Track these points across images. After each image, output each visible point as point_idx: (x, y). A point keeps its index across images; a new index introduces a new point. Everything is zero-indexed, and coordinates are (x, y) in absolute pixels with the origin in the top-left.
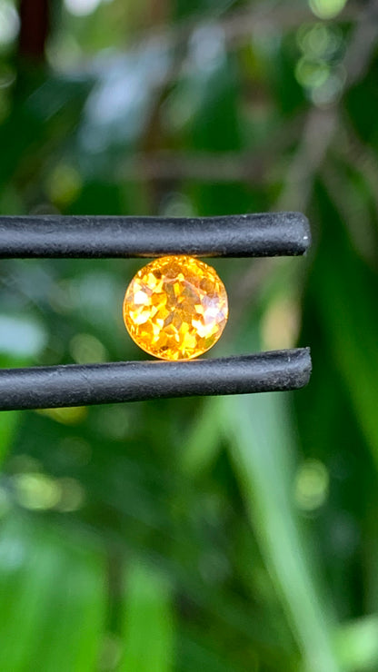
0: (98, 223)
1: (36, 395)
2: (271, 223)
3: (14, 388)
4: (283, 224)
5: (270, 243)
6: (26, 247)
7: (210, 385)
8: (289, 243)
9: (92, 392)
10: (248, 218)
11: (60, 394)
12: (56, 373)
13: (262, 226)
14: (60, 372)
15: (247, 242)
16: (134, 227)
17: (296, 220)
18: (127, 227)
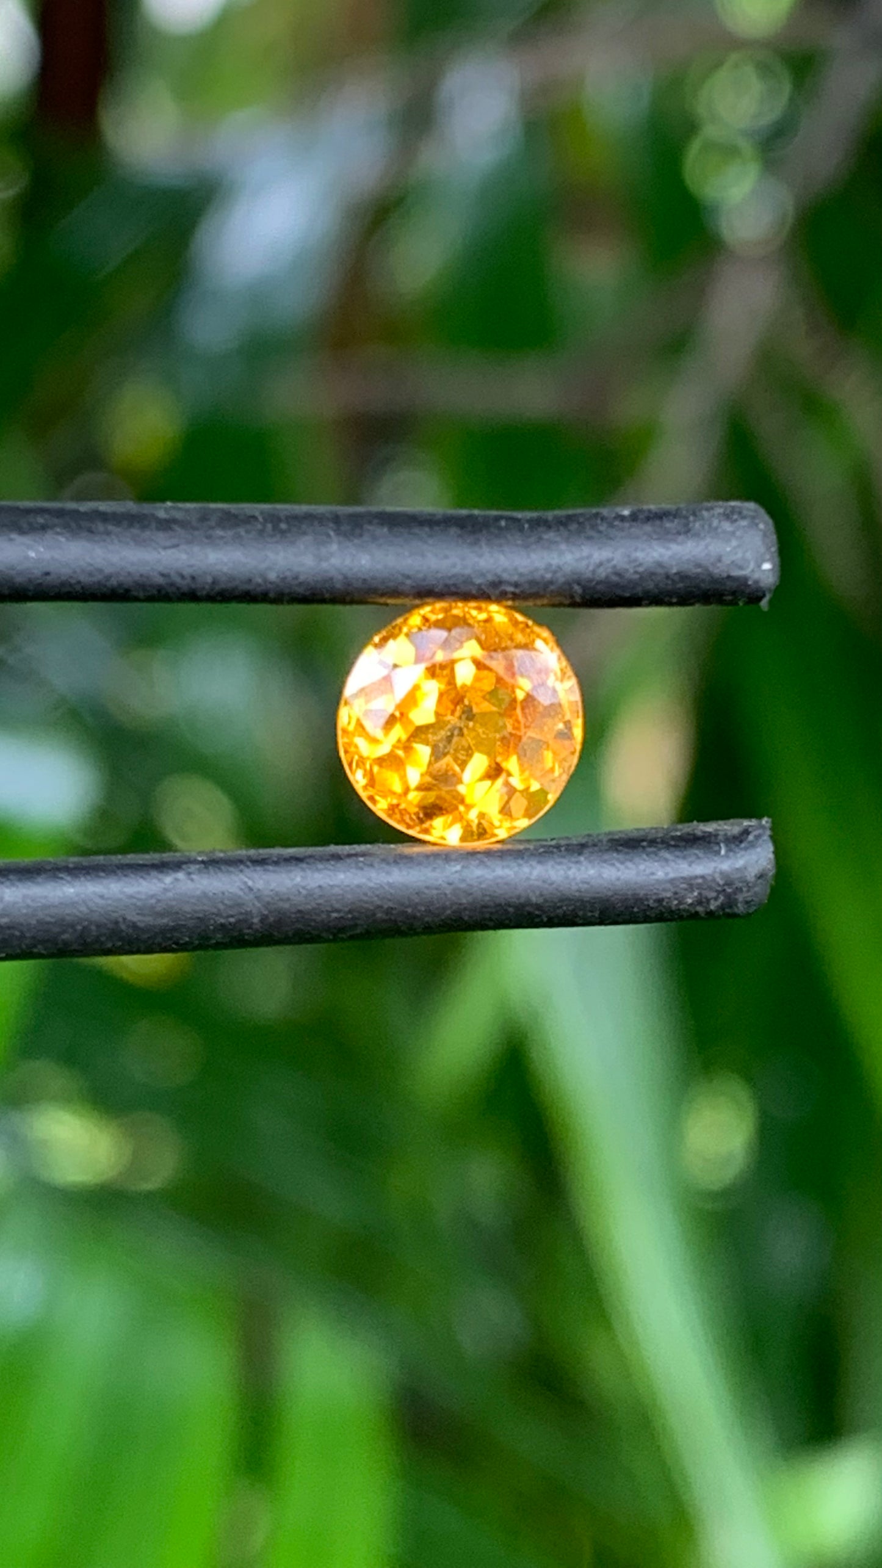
0: (283, 526)
1: (134, 926)
2: (687, 531)
3: (84, 909)
4: (714, 531)
5: (683, 576)
6: (114, 582)
7: (538, 907)
8: (729, 577)
9: (264, 919)
10: (634, 517)
11: (191, 923)
12: (181, 875)
13: (665, 537)
14: (189, 874)
15: (631, 575)
16: (366, 537)
17: (744, 523)
18: (348, 535)
